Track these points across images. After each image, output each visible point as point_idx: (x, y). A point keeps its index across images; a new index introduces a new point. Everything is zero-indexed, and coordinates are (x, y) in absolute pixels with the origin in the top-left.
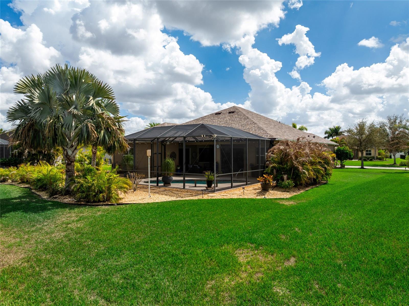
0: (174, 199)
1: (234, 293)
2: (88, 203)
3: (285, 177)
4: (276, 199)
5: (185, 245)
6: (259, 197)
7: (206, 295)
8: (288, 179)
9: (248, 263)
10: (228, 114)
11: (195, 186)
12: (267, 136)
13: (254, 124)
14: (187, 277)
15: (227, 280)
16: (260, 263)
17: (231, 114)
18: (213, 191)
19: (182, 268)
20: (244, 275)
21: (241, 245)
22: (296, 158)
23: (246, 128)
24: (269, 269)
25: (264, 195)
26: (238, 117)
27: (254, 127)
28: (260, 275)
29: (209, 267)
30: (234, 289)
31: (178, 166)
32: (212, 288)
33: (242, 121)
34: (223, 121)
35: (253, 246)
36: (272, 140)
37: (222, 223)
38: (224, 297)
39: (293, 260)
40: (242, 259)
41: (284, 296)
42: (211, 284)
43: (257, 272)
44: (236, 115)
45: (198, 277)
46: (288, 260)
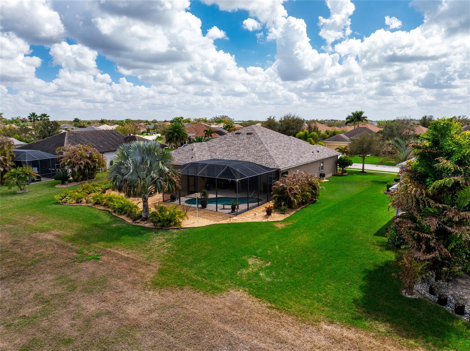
0: (212, 222)
1: (247, 276)
2: (162, 227)
3: (283, 203)
4: (274, 222)
5: (226, 256)
6: (264, 221)
7: (237, 276)
8: (284, 205)
9: (252, 264)
10: (246, 135)
11: (224, 209)
12: (275, 166)
13: (266, 151)
14: (230, 270)
15: (244, 271)
16: (257, 264)
17: (249, 136)
18: (237, 215)
19: (227, 267)
20: (251, 269)
21: (250, 256)
22: (290, 191)
23: (260, 154)
24: (260, 267)
25: (268, 218)
26: (254, 141)
27: (266, 154)
28: (256, 269)
29: (238, 266)
30: (247, 274)
31: (207, 184)
32: (239, 274)
33: (257, 145)
34: (242, 144)
35: (255, 257)
36: (279, 170)
37: (242, 243)
38: (243, 277)
39: (270, 263)
40: (250, 263)
41: (263, 276)
42: (239, 272)
43: (255, 268)
44: (253, 138)
45: (234, 270)
46: (268, 263)
